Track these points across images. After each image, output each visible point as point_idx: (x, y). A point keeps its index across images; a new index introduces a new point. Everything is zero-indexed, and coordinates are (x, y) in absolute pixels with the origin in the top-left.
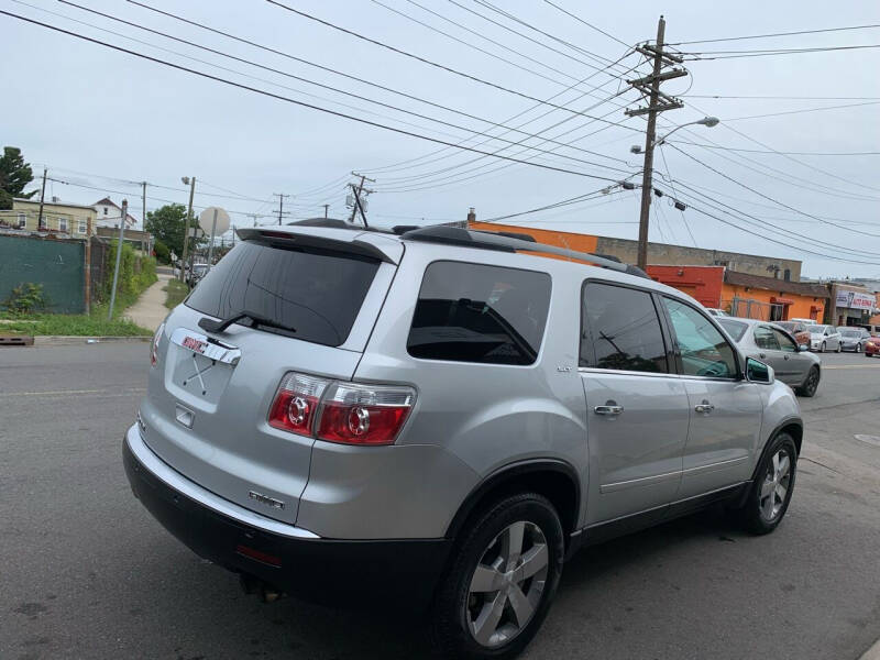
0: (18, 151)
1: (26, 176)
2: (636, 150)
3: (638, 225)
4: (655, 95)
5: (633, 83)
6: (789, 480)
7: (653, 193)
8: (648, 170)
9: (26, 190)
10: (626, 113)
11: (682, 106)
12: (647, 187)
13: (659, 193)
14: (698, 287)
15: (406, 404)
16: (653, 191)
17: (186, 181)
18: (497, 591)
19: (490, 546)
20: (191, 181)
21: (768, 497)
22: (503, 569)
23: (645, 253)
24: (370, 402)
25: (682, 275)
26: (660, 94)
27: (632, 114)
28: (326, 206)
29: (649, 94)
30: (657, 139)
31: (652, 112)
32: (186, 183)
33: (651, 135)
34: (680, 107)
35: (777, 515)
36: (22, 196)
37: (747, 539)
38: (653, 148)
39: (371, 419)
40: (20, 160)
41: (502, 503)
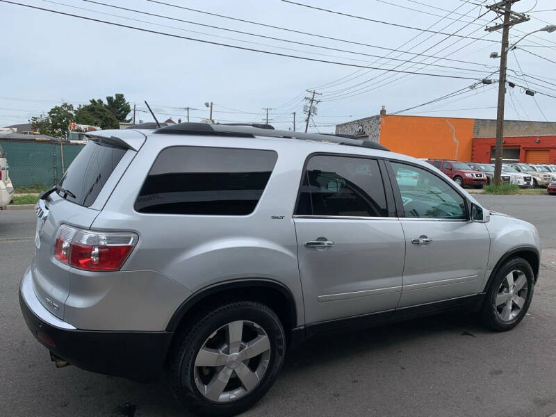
0: (122, 95)
1: (127, 110)
2: (494, 56)
3: (497, 109)
4: (508, 14)
5: (490, 7)
6: (526, 292)
7: (507, 85)
8: (503, 68)
9: (128, 118)
10: (486, 30)
11: (529, 19)
12: (502, 81)
13: (512, 85)
14: (551, 150)
15: (130, 244)
16: (508, 84)
17: (207, 105)
18: (224, 366)
19: (211, 336)
20: (210, 105)
21: (504, 305)
22: (227, 352)
23: (502, 128)
24: (103, 243)
25: (539, 142)
26: (512, 13)
27: (491, 29)
28: (294, 113)
29: (503, 14)
30: (509, 46)
31: (506, 27)
32: (208, 106)
33: (505, 43)
34: (527, 20)
35: (514, 318)
36: (126, 121)
37: (484, 335)
38: (507, 53)
39: (100, 254)
40: (124, 100)
41: (220, 309)
